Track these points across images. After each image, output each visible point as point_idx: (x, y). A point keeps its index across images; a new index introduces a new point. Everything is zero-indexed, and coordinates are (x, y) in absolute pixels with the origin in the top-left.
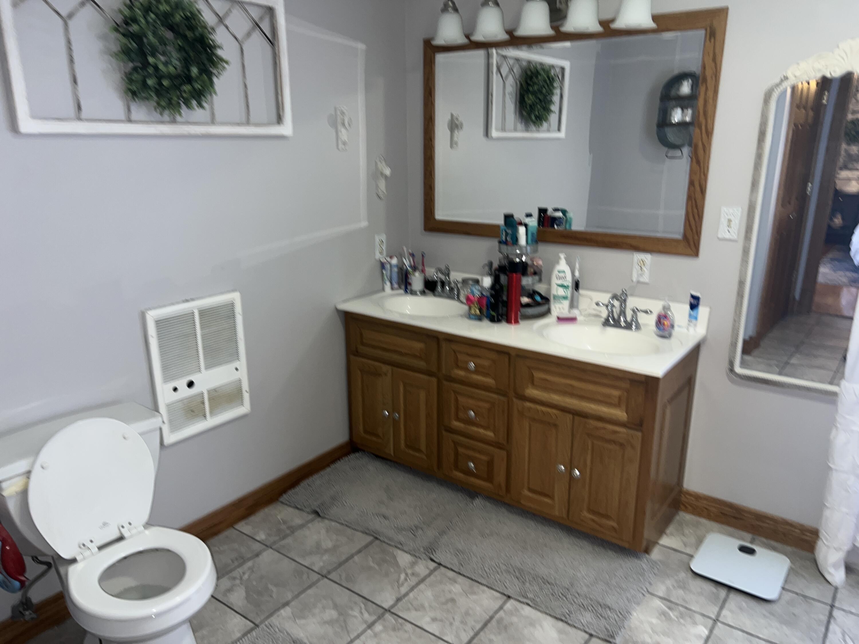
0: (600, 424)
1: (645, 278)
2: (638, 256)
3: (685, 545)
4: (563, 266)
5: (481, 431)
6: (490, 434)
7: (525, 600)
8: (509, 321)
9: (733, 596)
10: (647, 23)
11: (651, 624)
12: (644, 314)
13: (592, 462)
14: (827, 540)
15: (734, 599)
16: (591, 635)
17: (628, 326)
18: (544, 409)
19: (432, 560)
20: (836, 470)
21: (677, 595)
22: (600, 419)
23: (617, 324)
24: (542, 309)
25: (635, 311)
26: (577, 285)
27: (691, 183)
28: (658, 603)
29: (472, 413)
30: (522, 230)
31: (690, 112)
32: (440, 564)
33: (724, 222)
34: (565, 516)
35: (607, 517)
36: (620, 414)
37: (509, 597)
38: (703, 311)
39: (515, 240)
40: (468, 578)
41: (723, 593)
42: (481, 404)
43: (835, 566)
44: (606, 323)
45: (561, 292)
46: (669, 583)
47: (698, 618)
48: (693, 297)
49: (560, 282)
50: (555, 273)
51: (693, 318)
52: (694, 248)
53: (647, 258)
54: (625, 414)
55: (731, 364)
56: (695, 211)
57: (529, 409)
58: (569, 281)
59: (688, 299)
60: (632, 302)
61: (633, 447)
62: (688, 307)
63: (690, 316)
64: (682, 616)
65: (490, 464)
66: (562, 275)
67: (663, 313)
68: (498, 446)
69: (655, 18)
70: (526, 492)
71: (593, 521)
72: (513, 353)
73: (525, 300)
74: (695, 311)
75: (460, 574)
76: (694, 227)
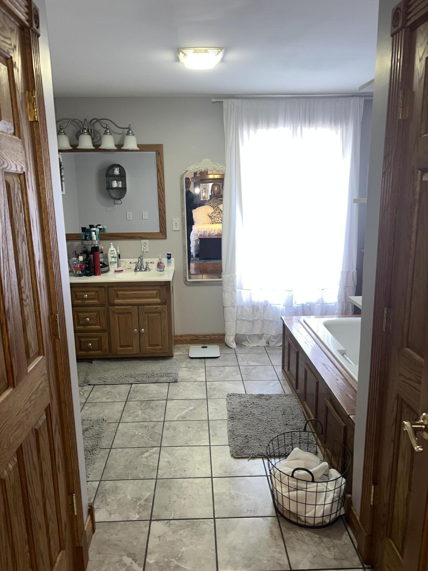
0: (150, 307)
1: (147, 250)
2: (143, 241)
3: (184, 353)
4: (112, 248)
5: (93, 327)
6: (98, 327)
7: (139, 382)
8: (95, 275)
9: (206, 360)
10: (136, 147)
11: (186, 374)
12: (151, 264)
13: (148, 324)
14: (228, 333)
15: (207, 361)
16: (169, 383)
17: (146, 270)
18: (124, 307)
19: (89, 385)
20: (227, 307)
21: (189, 365)
22: (149, 304)
23: (141, 270)
24: (107, 268)
25: (147, 263)
26: (119, 256)
27: (160, 210)
28: (185, 369)
29: (88, 319)
30: (93, 233)
31: (120, 182)
32: (94, 385)
33: (174, 224)
34: (139, 352)
35: (158, 345)
36: (158, 300)
37: (132, 384)
38: (172, 259)
39: (91, 238)
40: (110, 384)
41: (203, 360)
42: (91, 314)
43: (232, 342)
44: (136, 270)
45: (113, 260)
46: (185, 363)
47: (200, 368)
48: (168, 254)
49: (112, 256)
50: (110, 251)
51: (169, 263)
52: (165, 235)
53: (147, 241)
54: (160, 300)
55: (186, 278)
56: (163, 221)
57: (117, 309)
58: (116, 255)
59: (166, 256)
60: (145, 260)
61: (164, 312)
62: (166, 259)
63: (168, 262)
64: (194, 369)
65: (100, 341)
66: (112, 252)
67: (159, 261)
68: (103, 331)
69: (138, 146)
70: (119, 348)
71: (152, 349)
72: (106, 286)
73: (101, 265)
74: (170, 259)
75: (105, 385)
76: (164, 227)
